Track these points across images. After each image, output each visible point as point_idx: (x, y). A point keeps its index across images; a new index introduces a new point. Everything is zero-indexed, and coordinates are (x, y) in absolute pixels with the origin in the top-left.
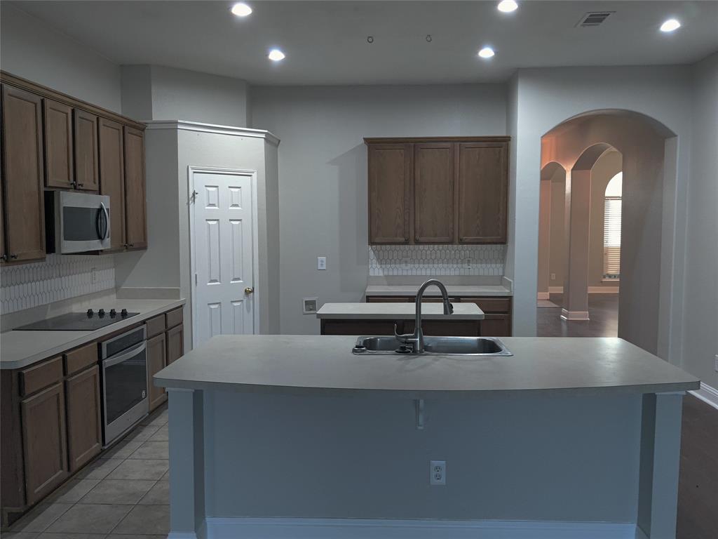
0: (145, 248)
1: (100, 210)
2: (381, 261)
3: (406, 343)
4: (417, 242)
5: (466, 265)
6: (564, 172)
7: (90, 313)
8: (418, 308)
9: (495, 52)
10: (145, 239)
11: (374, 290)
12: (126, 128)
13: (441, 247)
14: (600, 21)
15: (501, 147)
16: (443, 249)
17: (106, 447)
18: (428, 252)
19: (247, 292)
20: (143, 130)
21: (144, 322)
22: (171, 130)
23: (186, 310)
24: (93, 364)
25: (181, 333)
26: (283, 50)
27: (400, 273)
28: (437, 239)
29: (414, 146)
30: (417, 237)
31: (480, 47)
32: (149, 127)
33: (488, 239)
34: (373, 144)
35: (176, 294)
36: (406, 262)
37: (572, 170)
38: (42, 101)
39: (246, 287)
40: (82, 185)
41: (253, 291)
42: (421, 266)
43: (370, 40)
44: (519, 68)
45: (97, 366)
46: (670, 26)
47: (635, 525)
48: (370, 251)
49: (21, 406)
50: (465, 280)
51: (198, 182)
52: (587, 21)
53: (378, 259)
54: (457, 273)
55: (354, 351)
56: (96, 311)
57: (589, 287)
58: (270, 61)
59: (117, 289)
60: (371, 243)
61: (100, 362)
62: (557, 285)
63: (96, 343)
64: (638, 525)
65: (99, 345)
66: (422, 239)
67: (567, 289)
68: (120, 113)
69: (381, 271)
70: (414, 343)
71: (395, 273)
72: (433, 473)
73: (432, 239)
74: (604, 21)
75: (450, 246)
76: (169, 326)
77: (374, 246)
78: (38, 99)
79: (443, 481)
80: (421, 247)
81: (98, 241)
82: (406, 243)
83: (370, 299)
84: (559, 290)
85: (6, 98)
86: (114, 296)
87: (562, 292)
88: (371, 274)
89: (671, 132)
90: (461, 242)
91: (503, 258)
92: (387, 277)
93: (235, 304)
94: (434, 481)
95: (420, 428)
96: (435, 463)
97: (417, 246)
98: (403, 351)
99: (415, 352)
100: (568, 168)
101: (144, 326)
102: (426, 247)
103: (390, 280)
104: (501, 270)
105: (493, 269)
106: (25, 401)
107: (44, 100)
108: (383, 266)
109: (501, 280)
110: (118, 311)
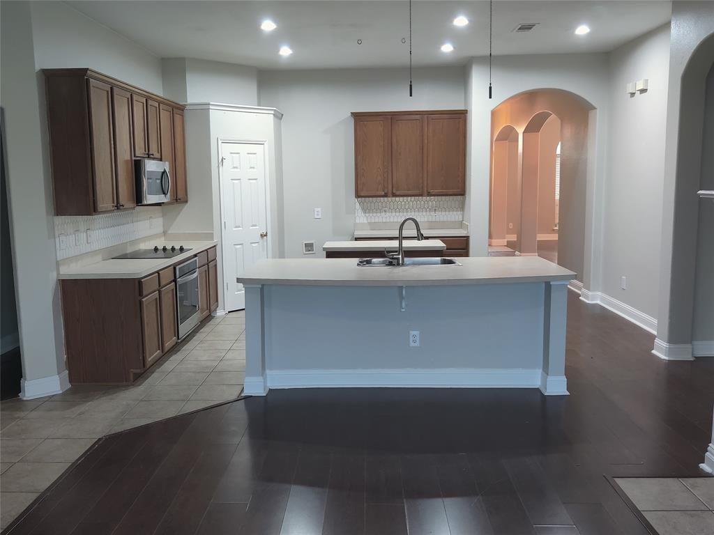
0: (187, 202)
1: (164, 172)
2: (365, 210)
3: (393, 259)
4: (394, 195)
5: (433, 213)
6: (517, 134)
7: (156, 249)
8: (401, 244)
9: (454, 48)
10: (187, 195)
11: (358, 234)
12: (174, 109)
13: (413, 198)
14: (530, 28)
15: (460, 118)
16: (414, 200)
17: (179, 341)
18: (403, 203)
19: (262, 236)
20: (183, 110)
21: (195, 256)
22: (204, 110)
23: (218, 248)
24: (171, 282)
25: (216, 265)
26: (291, 47)
27: (380, 220)
28: (410, 192)
29: (392, 118)
30: (394, 191)
31: (442, 43)
32: (187, 107)
33: (451, 191)
34: (359, 117)
35: (210, 236)
36: (385, 211)
37: (524, 132)
38: (112, 88)
39: (261, 232)
40: (153, 155)
41: (266, 235)
42: (397, 214)
43: (359, 42)
44: (473, 57)
45: (173, 283)
46: (582, 30)
47: (541, 370)
48: (356, 203)
49: (141, 302)
50: (432, 225)
51: (225, 150)
52: (519, 29)
53: (363, 209)
54: (426, 220)
55: (358, 265)
56: (160, 247)
57: (538, 235)
58: (280, 56)
59: (165, 233)
60: (358, 196)
61: (175, 280)
62: (512, 233)
63: (172, 267)
64: (543, 370)
65: (175, 268)
66: (398, 193)
67: (519, 237)
68: (161, 95)
69: (365, 219)
70: (398, 259)
71: (377, 220)
72: (411, 339)
73: (406, 192)
74: (532, 29)
75: (420, 198)
76: (210, 260)
77: (360, 199)
78: (108, 88)
79: (417, 344)
80: (397, 199)
81: (163, 195)
82: (386, 196)
83: (357, 239)
84: (513, 238)
85: (92, 90)
86: (163, 239)
87: (516, 240)
88: (357, 221)
89: (592, 105)
90: (429, 195)
91: (462, 207)
92: (370, 223)
93: (254, 245)
94: (412, 344)
95: (403, 310)
96: (412, 333)
97: (394, 198)
98: (390, 264)
99: (398, 264)
100: (520, 130)
101: (196, 258)
102: (401, 199)
103: (373, 226)
104: (461, 217)
105: (455, 216)
106: (143, 300)
107: (113, 88)
108: (367, 215)
109: (461, 225)
110: (177, 247)
